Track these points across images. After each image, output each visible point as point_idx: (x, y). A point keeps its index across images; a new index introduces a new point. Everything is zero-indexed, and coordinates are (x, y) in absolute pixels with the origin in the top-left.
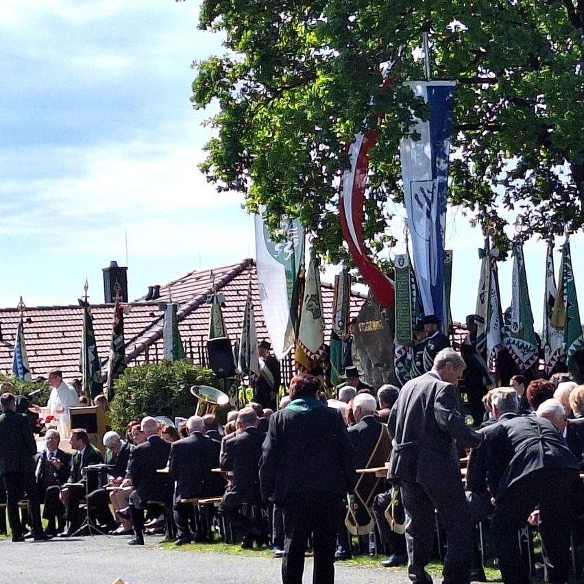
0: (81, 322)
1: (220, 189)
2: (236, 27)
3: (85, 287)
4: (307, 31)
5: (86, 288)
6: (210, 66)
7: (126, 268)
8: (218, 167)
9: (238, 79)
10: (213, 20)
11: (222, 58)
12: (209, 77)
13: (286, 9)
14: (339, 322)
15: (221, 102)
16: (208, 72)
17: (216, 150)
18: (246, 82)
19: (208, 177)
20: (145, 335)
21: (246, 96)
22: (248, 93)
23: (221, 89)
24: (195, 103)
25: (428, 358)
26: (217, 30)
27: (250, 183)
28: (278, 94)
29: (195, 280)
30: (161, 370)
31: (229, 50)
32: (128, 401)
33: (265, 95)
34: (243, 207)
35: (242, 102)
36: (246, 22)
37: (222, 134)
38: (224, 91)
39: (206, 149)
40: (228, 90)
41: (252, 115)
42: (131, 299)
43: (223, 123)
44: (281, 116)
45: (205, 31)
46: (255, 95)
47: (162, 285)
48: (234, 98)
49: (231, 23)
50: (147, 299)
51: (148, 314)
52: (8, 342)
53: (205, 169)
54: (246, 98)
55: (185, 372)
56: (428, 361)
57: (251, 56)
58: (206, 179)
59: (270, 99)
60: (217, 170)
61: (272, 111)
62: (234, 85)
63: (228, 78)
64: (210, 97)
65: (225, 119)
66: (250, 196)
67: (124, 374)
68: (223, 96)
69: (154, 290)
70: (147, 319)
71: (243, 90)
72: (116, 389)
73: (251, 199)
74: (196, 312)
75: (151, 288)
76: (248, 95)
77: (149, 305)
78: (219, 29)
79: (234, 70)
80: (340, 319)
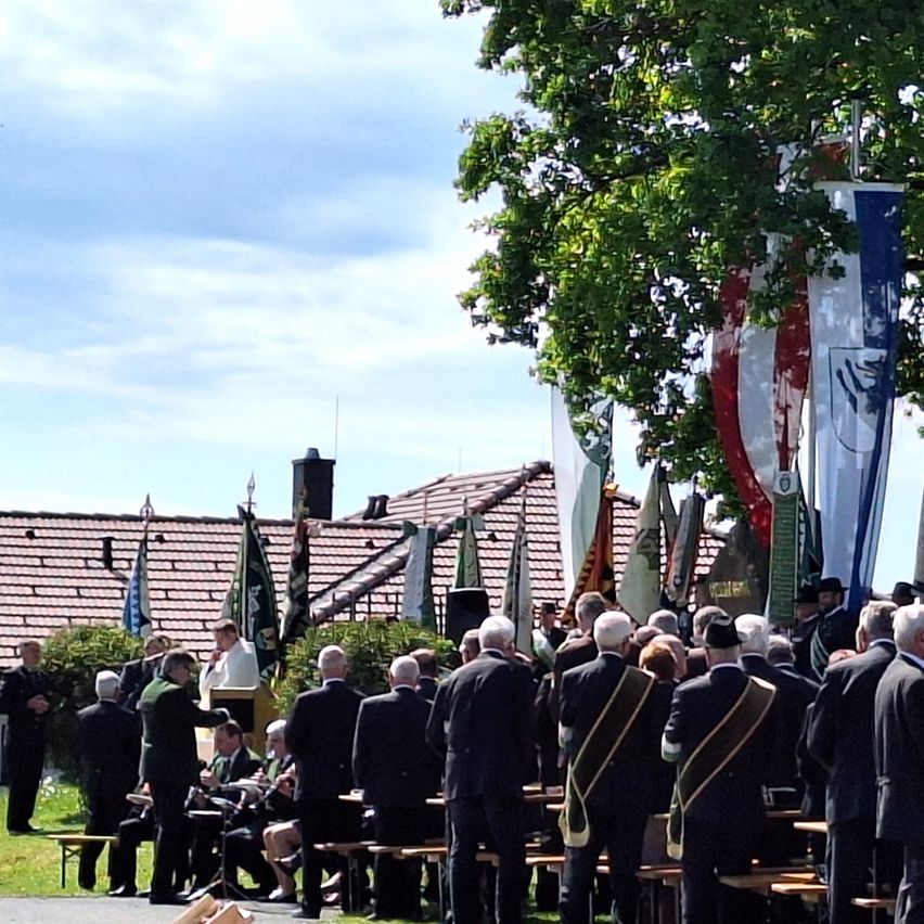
0: (236, 548)
1: (492, 339)
2: (542, 68)
3: (249, 487)
4: (662, 82)
5: (251, 488)
6: (493, 131)
7: (333, 462)
8: (492, 300)
9: (537, 156)
10: (503, 53)
11: (513, 118)
12: (488, 149)
13: (629, 43)
14: (675, 577)
15: (505, 192)
16: (486, 139)
17: (491, 271)
18: (549, 161)
19: (474, 317)
20: (354, 579)
21: (547, 185)
22: (551, 180)
23: (507, 170)
24: (461, 191)
25: (819, 648)
26: (509, 70)
27: (544, 333)
28: (602, 186)
29: (448, 491)
30: (368, 634)
31: (528, 106)
32: (307, 683)
33: (580, 186)
34: (532, 373)
35: (541, 194)
36: (559, 61)
37: (503, 246)
38: (512, 174)
39: (473, 270)
40: (518, 173)
41: (556, 217)
42: (337, 516)
43: (504, 227)
44: (602, 220)
45: (489, 71)
46: (562, 184)
47: (392, 495)
48: (528, 187)
49: (533, 61)
50: (365, 518)
51: (363, 543)
52: (121, 572)
53: (470, 302)
54: (547, 189)
55: (408, 643)
56: (819, 653)
57: (560, 118)
58: (470, 320)
59: (588, 193)
60: (489, 306)
61: (589, 213)
62: (530, 164)
63: (519, 151)
64: (487, 183)
65: (510, 222)
66: (544, 355)
67: (304, 638)
68: (509, 182)
69: (378, 504)
70: (361, 551)
71: (544, 175)
72: (289, 661)
73: (545, 359)
74: (444, 544)
75: (373, 500)
76: (551, 183)
77: (366, 527)
78: (513, 70)
79: (532, 140)
80: (678, 574)
